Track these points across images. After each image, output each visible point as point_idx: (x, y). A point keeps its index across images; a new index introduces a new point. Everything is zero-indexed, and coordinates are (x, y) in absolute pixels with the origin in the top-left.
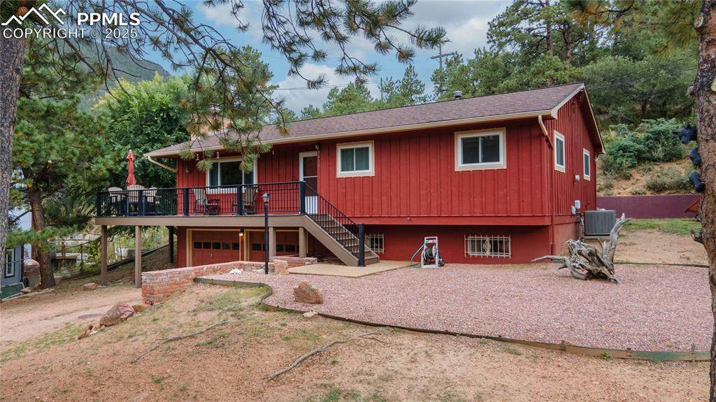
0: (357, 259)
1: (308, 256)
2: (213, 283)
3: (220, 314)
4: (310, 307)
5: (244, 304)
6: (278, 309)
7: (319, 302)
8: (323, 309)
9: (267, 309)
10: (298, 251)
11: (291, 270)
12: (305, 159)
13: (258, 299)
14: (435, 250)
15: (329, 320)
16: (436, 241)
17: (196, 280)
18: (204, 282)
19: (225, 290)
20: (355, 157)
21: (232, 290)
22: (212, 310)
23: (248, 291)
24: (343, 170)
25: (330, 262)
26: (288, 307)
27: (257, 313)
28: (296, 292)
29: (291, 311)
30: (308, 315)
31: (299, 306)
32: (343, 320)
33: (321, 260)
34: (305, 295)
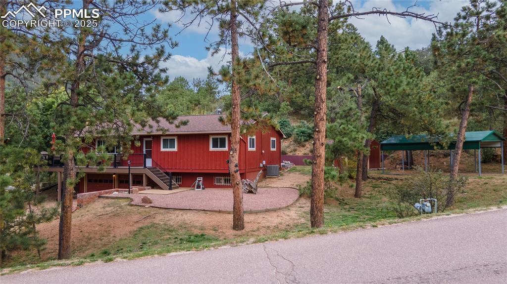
0: (168, 187)
1: (147, 186)
2: (107, 198)
3: (114, 208)
4: (147, 204)
5: (122, 205)
6: (136, 205)
7: (151, 203)
8: (152, 205)
9: (132, 205)
10: (143, 184)
11: (140, 192)
12: (146, 141)
13: (128, 203)
14: (201, 183)
15: (154, 208)
16: (202, 179)
17: (99, 197)
18: (103, 197)
19: (113, 200)
20: (169, 142)
21: (116, 200)
22: (110, 207)
23: (123, 200)
24: (164, 148)
25: (157, 189)
26: (140, 205)
27: (128, 207)
28: (142, 200)
29: (140, 206)
30: (147, 206)
31: (143, 204)
32: (158, 208)
33: (153, 188)
34: (146, 200)
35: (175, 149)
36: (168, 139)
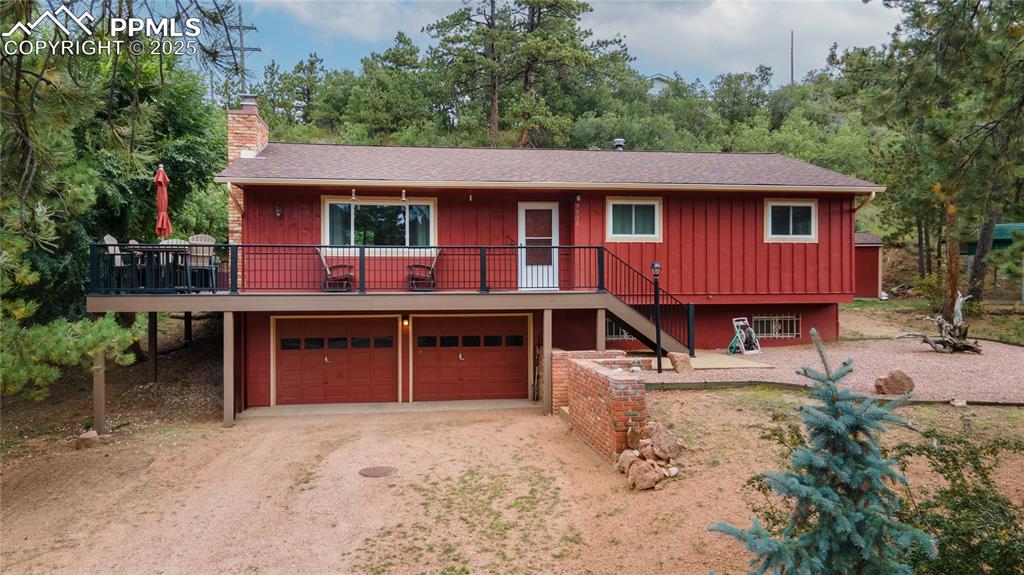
35: (657, 237)
36: (631, 206)
